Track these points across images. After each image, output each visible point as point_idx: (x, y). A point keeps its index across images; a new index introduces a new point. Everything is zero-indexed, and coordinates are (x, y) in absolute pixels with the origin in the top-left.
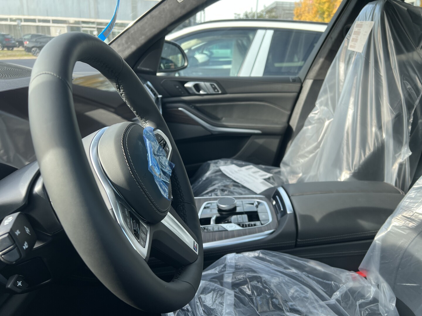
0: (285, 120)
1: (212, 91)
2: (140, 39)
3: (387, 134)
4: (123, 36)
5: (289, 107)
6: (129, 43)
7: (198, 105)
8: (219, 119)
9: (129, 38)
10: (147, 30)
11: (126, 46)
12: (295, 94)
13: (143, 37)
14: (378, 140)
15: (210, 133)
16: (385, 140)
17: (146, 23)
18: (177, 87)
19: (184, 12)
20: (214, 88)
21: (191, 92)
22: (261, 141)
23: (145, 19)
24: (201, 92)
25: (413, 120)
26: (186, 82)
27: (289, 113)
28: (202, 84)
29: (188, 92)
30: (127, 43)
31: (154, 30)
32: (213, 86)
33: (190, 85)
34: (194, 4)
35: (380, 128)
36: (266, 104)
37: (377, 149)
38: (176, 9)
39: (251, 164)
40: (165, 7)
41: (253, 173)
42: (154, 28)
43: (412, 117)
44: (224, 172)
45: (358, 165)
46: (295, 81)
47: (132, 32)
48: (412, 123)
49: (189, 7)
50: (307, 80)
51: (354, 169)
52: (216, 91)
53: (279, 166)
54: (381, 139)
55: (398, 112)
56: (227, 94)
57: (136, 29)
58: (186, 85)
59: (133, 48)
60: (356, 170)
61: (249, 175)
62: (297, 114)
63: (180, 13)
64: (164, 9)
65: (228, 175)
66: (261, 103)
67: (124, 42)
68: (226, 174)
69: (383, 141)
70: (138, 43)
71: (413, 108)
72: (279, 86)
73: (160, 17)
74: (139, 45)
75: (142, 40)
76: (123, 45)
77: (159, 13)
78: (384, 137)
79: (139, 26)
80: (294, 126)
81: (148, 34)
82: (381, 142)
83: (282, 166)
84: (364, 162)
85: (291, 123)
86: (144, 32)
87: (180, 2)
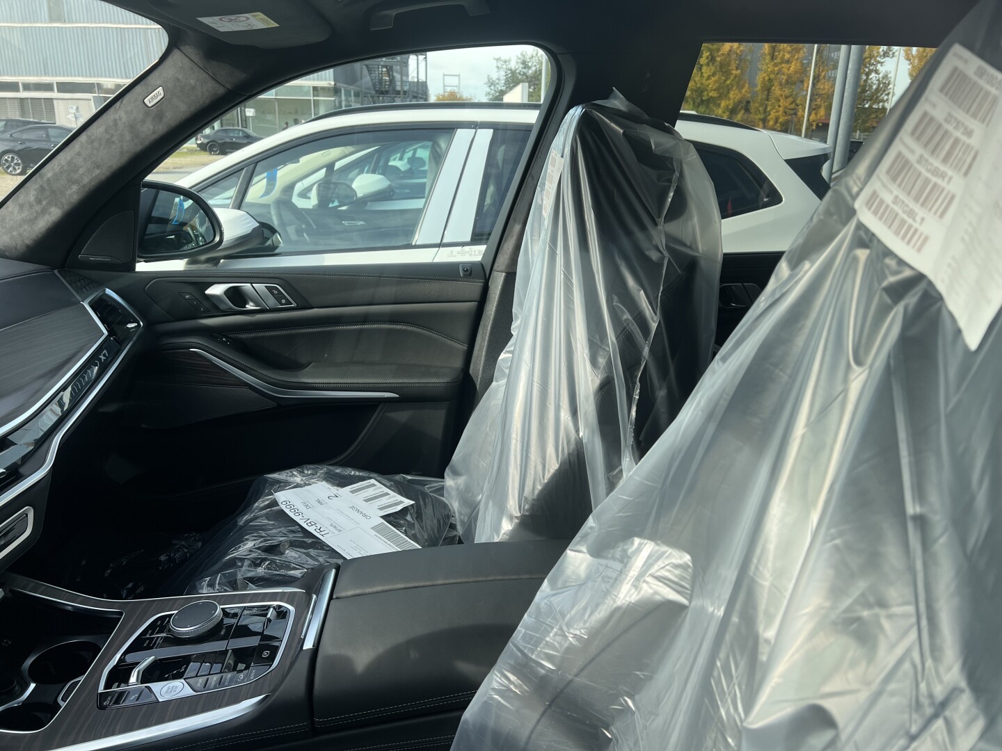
0: (458, 363)
1: (271, 302)
2: (69, 192)
3: (586, 426)
4: (28, 184)
5: (463, 333)
6: (44, 203)
7: (243, 336)
8: (296, 366)
9: (42, 189)
10: (81, 171)
11: (38, 208)
12: (473, 305)
13: (75, 188)
14: (568, 442)
15: (274, 404)
16: (585, 441)
17: (79, 154)
18: (187, 297)
19: (161, 129)
20: (279, 297)
21: (222, 307)
22: (402, 416)
23: (76, 145)
24: (250, 306)
25: (641, 394)
26: (209, 285)
27: (465, 347)
28: (247, 286)
29: (214, 306)
30: (39, 201)
31: (97, 172)
32: (276, 292)
33: (217, 290)
34: (181, 110)
35: (574, 412)
36: (410, 328)
37: (567, 461)
38: (143, 121)
39: (372, 475)
40: (117, 117)
41: (366, 501)
42: (98, 167)
43: (638, 384)
44: (283, 507)
45: (530, 498)
46: (470, 274)
47: (49, 175)
48: (639, 399)
49: (173, 117)
50: (495, 274)
51: (524, 508)
52: (283, 301)
53: (443, 477)
54: (575, 438)
55: (606, 375)
56: (312, 308)
57: (57, 169)
58: (209, 292)
59: (55, 214)
60: (527, 511)
61: (352, 507)
62: (480, 350)
63: (154, 132)
64: (115, 121)
65: (291, 515)
66: (399, 327)
67: (32, 198)
68: (287, 511)
69: (579, 443)
70: (64, 201)
71: (640, 365)
72: (433, 288)
73: (108, 140)
74: (67, 207)
75: (73, 194)
76: (31, 206)
77: (106, 131)
78: (581, 434)
79: (63, 163)
80: (477, 377)
81: (86, 180)
82: (576, 443)
83: (448, 475)
84: (541, 492)
85: (471, 372)
86: (76, 176)
87: (150, 105)
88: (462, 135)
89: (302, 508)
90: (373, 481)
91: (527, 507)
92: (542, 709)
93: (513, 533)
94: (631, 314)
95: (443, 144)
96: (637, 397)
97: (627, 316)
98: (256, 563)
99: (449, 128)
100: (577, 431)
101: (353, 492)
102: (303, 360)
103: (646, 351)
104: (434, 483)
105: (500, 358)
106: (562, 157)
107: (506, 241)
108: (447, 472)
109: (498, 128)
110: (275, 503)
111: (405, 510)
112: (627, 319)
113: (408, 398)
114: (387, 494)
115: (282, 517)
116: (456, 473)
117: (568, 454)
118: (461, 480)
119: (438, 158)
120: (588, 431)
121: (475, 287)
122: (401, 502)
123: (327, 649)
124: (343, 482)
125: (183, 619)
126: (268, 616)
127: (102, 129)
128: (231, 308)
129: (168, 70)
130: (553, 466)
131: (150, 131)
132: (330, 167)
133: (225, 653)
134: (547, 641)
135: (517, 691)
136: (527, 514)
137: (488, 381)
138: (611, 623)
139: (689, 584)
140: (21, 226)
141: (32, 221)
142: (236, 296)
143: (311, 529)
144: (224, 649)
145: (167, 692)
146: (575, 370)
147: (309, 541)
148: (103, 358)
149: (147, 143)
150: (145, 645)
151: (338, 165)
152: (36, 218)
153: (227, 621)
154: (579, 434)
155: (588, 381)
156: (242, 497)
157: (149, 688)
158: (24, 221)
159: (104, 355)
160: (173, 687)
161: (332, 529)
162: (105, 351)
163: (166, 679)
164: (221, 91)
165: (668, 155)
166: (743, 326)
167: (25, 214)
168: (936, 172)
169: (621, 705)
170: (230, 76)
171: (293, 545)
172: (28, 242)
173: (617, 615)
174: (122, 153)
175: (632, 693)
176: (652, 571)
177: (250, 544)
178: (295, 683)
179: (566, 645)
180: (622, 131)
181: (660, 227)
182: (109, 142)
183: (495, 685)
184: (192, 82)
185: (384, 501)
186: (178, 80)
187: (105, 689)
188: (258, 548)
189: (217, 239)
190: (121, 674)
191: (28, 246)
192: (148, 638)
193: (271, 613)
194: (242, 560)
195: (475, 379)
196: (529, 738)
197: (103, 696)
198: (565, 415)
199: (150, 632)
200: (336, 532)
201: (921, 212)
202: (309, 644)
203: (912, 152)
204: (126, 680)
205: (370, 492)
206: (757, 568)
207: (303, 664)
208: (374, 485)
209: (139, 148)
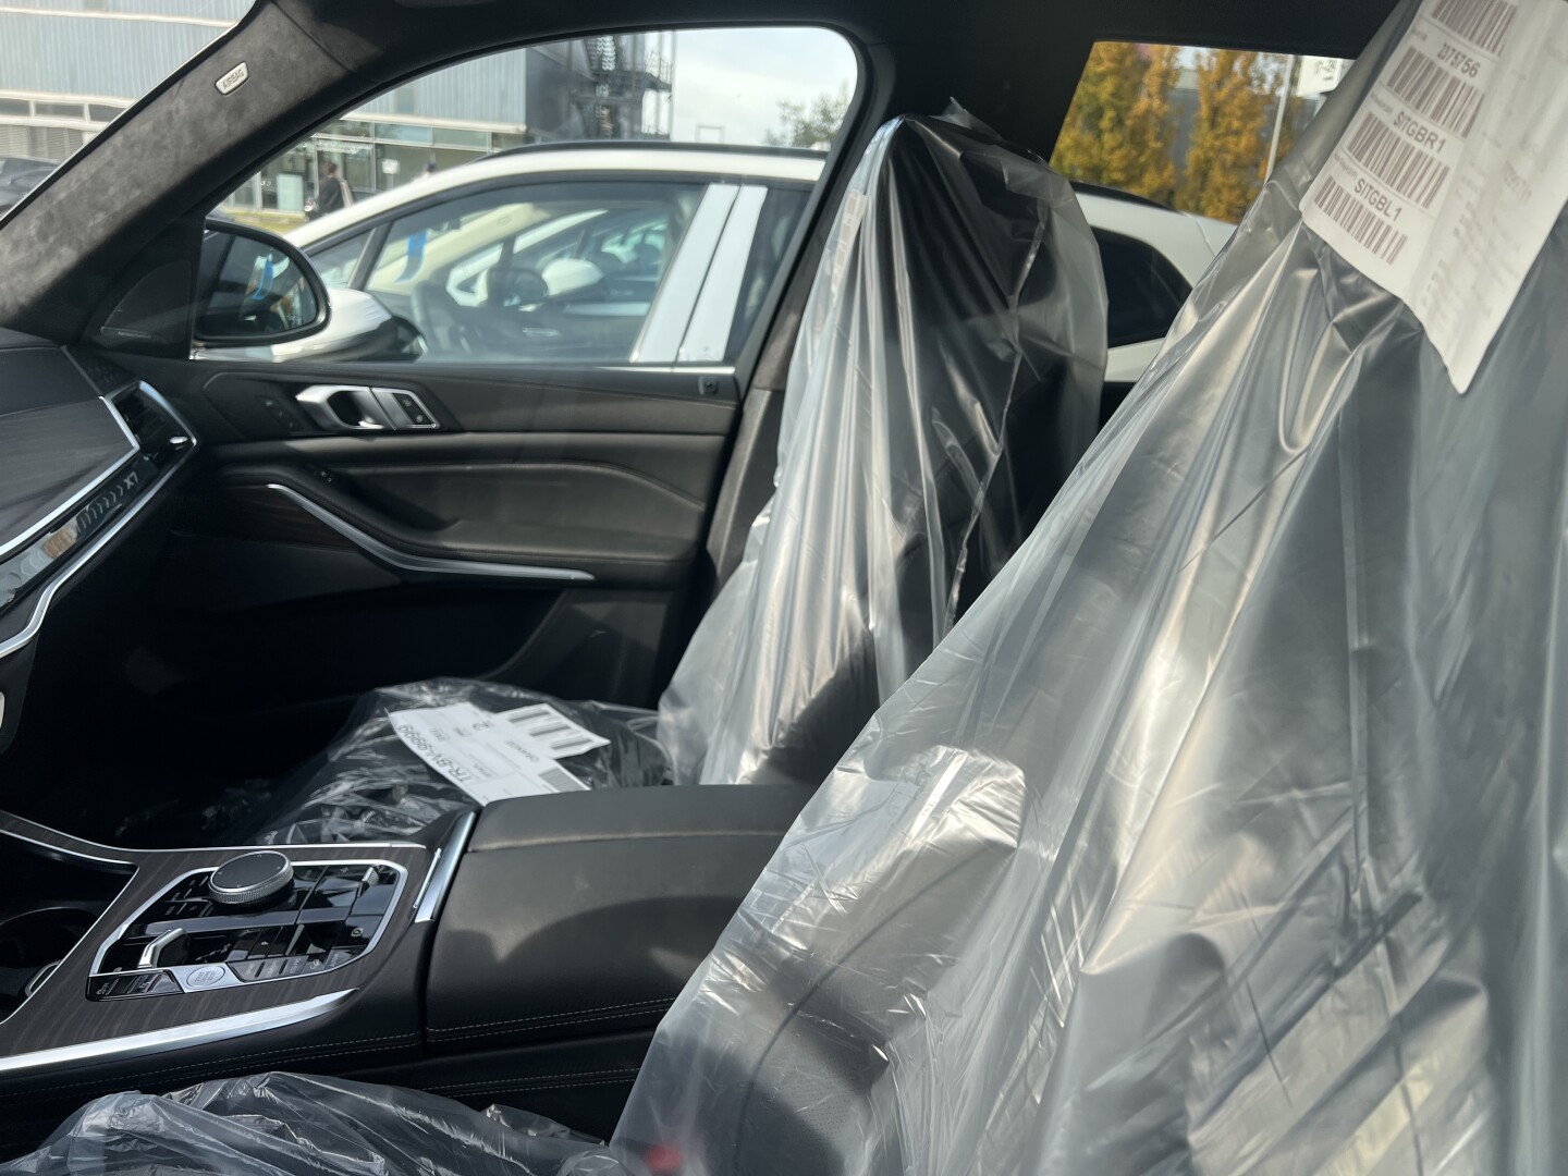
0: (689, 533)
1: (401, 419)
2: (91, 224)
3: (881, 611)
4: (28, 210)
5: (700, 484)
6: (51, 239)
7: (354, 471)
8: (435, 525)
9: (49, 218)
10: (112, 191)
11: (41, 247)
12: (717, 440)
13: (101, 217)
14: (851, 638)
15: (396, 580)
16: (877, 636)
17: (110, 164)
18: (269, 403)
19: (241, 129)
20: (412, 411)
21: (324, 423)
22: (596, 610)
24: (366, 424)
25: (968, 566)
26: (303, 386)
27: (700, 507)
28: (363, 391)
29: (310, 422)
30: (43, 236)
31: (137, 193)
32: (408, 403)
33: (316, 395)
34: (273, 100)
35: (863, 591)
36: (616, 473)
37: (848, 666)
38: (213, 117)
39: (546, 698)
40: (173, 107)
41: (535, 734)
42: (139, 185)
43: (965, 551)
44: (401, 735)
45: (787, 722)
46: (715, 392)
47: (62, 195)
48: (965, 574)
49: (259, 112)
50: (754, 392)
51: (776, 738)
52: (419, 418)
53: (655, 707)
54: (863, 632)
55: (915, 533)
56: (462, 431)
57: (74, 186)
58: (303, 397)
59: (67, 257)
60: (782, 741)
61: (511, 743)
62: (726, 513)
63: (229, 134)
64: (169, 114)
65: (414, 747)
66: (598, 469)
67: (33, 232)
68: (407, 742)
69: (868, 638)
70: (83, 239)
71: (968, 519)
72: (655, 410)
73: (156, 144)
74: (87, 247)
75: (96, 227)
76: (31, 244)
77: (155, 129)
78: (872, 625)
79: (85, 177)
80: (718, 555)
81: (118, 206)
82: (864, 641)
83: (665, 705)
84: (806, 713)
85: (710, 547)
86: (102, 199)
87: (225, 91)
88: (717, 195)
89: (431, 739)
90: (545, 707)
91: (781, 736)
92: (783, 1016)
93: (759, 773)
94: (960, 438)
95: (686, 207)
96: (962, 570)
97: (952, 441)
98: (353, 814)
99: (697, 183)
100: (866, 620)
101: (514, 720)
102: (445, 513)
103: (980, 498)
104: (642, 717)
105: (755, 524)
106: (865, 194)
107: (773, 341)
108: (664, 701)
109: (773, 186)
110: (389, 730)
111: (593, 754)
112: (952, 448)
113: (607, 583)
114: (567, 727)
115: (400, 751)
116: (677, 703)
117: (851, 655)
118: (685, 715)
119: (677, 233)
120: (883, 623)
121: (722, 412)
122: (588, 741)
123: (454, 922)
124: (497, 705)
125: (231, 875)
126: (365, 879)
127: (147, 127)
128: (337, 426)
129: (258, 35)
130: (826, 674)
131: (224, 131)
132: (508, 241)
133: (291, 929)
134: (795, 907)
135: (745, 985)
136: (782, 746)
137: (735, 562)
138: (895, 876)
139: (1018, 814)
140: (13, 274)
141: (32, 267)
142: (346, 406)
143: (443, 771)
144: (292, 923)
145: (197, 980)
146: (869, 524)
147: (439, 786)
148: (129, 483)
149: (217, 150)
150: (168, 913)
151: (521, 244)
152: (38, 262)
153: (298, 884)
154: (867, 626)
155: (887, 541)
156: (340, 723)
157: (170, 974)
158: (19, 267)
159: (132, 479)
160: (208, 973)
161: (476, 772)
162: (133, 474)
163: (201, 962)
164: (337, 72)
165: (1029, 194)
166: (1121, 413)
167: (21, 256)
168: (1422, 135)
169: (907, 1008)
170: (353, 49)
171: (413, 790)
172: (23, 300)
173: (906, 863)
174: (176, 164)
175: (924, 989)
176: (965, 795)
177: (345, 786)
178: (400, 973)
179: (825, 911)
180: (958, 154)
181: (1013, 310)
182: (159, 147)
183: (712, 977)
184: (293, 56)
185: (562, 737)
186: (271, 52)
187: (99, 972)
188: (359, 793)
189: (321, 318)
190: (125, 953)
191: (22, 307)
192: (174, 904)
193: (368, 876)
194: (331, 808)
195: (715, 561)
196: (761, 1061)
197: (98, 982)
198: (849, 596)
199: (178, 894)
200: (483, 777)
201: (1395, 199)
202: (424, 915)
203: (1389, 110)
204: (133, 962)
205: (540, 723)
206: (1119, 762)
207: (415, 942)
208: (546, 713)
209: (204, 158)
